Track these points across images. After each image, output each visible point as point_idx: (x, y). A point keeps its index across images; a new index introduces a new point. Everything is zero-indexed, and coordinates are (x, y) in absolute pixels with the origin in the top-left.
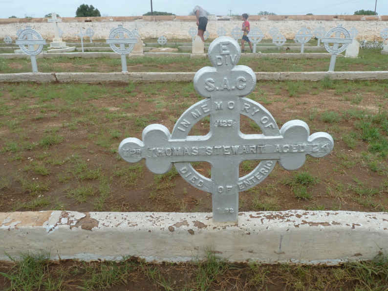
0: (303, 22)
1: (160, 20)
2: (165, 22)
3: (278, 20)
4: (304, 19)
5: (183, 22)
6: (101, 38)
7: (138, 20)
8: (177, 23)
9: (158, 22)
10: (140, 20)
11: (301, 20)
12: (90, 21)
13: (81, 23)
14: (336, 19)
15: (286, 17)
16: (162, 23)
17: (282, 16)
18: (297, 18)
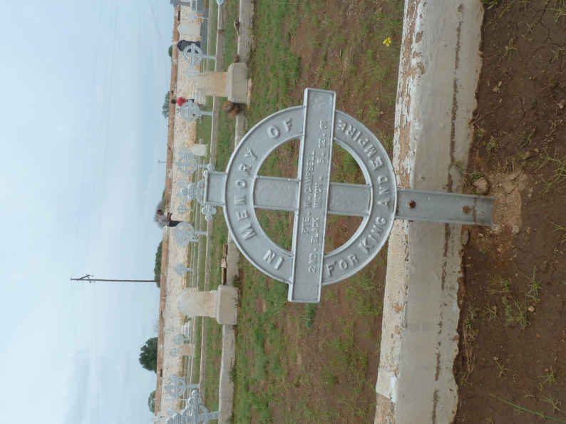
0: (177, 129)
1: (165, 292)
2: (168, 286)
3: (172, 158)
4: (173, 128)
5: (169, 265)
6: (181, 360)
7: (163, 315)
8: (169, 272)
9: (167, 293)
10: (163, 313)
11: (173, 132)
12: (161, 370)
13: (163, 382)
14: (175, 93)
15: (169, 148)
16: (169, 290)
17: (168, 153)
18: (171, 137)
